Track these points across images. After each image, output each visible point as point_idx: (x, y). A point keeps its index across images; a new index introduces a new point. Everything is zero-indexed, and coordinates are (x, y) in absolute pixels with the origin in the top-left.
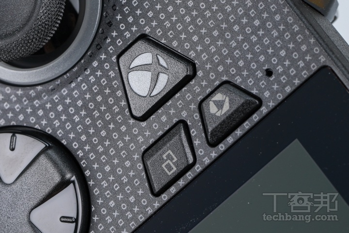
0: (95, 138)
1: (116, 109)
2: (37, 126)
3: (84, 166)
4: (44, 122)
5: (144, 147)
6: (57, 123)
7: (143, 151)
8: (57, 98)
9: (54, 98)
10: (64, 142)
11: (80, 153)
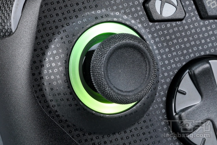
0: (187, 45)
1: (176, 29)
2: (172, 78)
3: (198, 54)
4: (171, 73)
5: (198, 18)
6: (174, 66)
7: (200, 19)
8: (161, 63)
9: (161, 64)
10: (184, 63)
11: (192, 55)
